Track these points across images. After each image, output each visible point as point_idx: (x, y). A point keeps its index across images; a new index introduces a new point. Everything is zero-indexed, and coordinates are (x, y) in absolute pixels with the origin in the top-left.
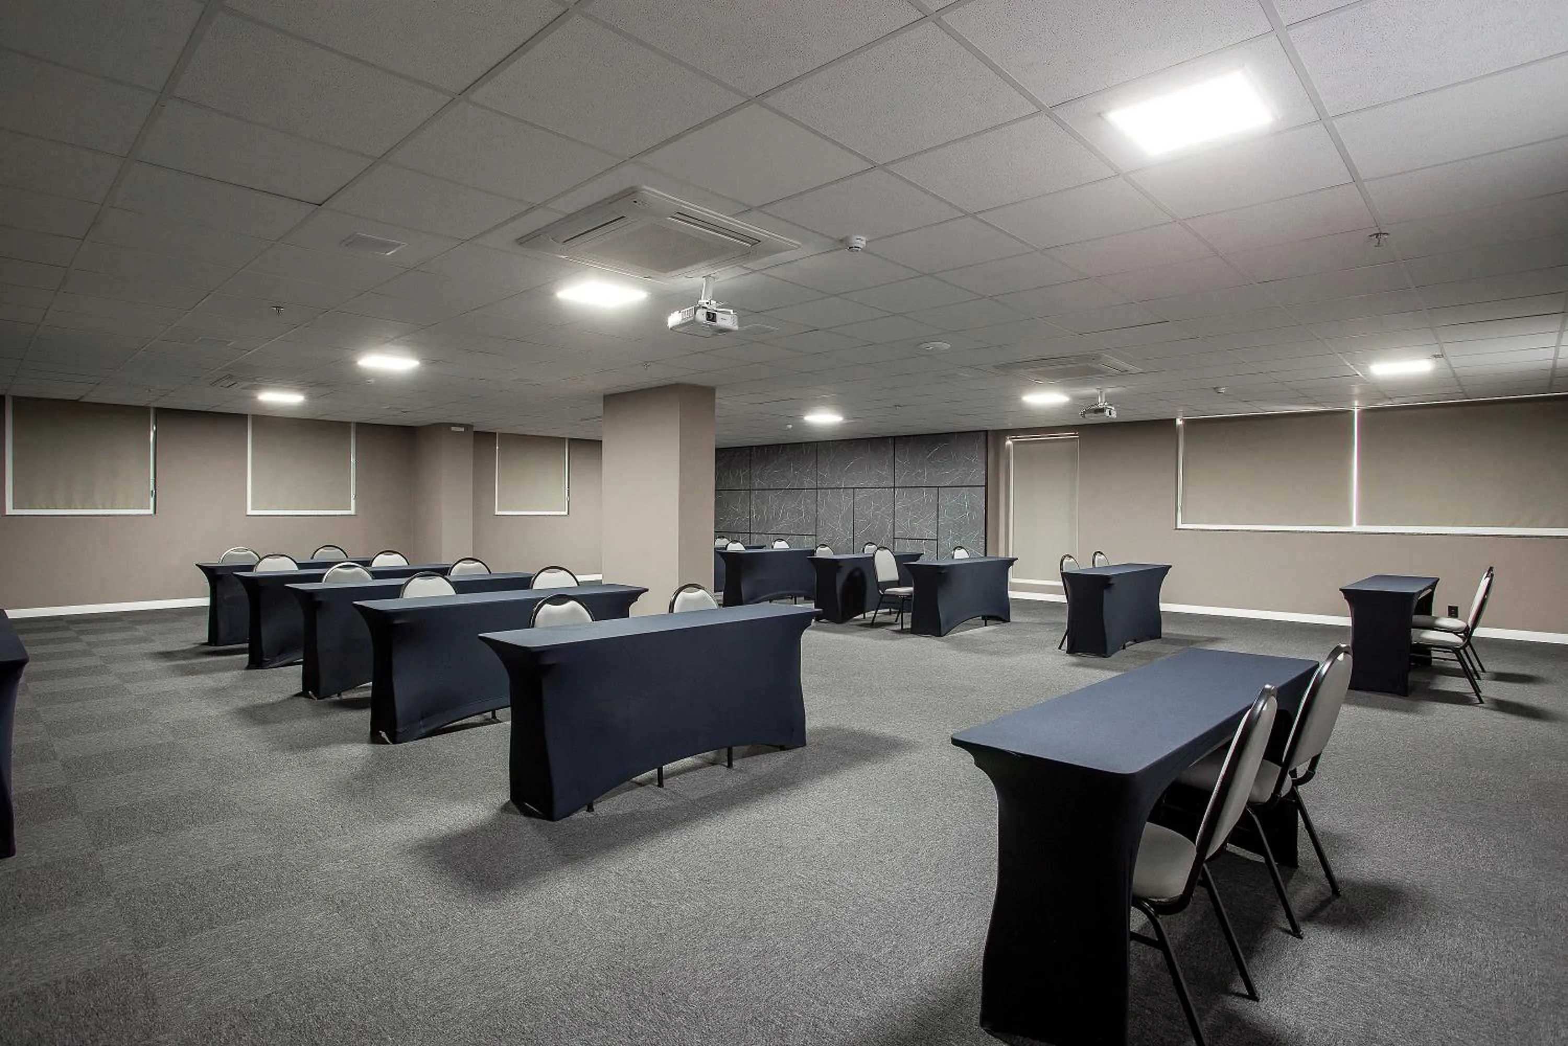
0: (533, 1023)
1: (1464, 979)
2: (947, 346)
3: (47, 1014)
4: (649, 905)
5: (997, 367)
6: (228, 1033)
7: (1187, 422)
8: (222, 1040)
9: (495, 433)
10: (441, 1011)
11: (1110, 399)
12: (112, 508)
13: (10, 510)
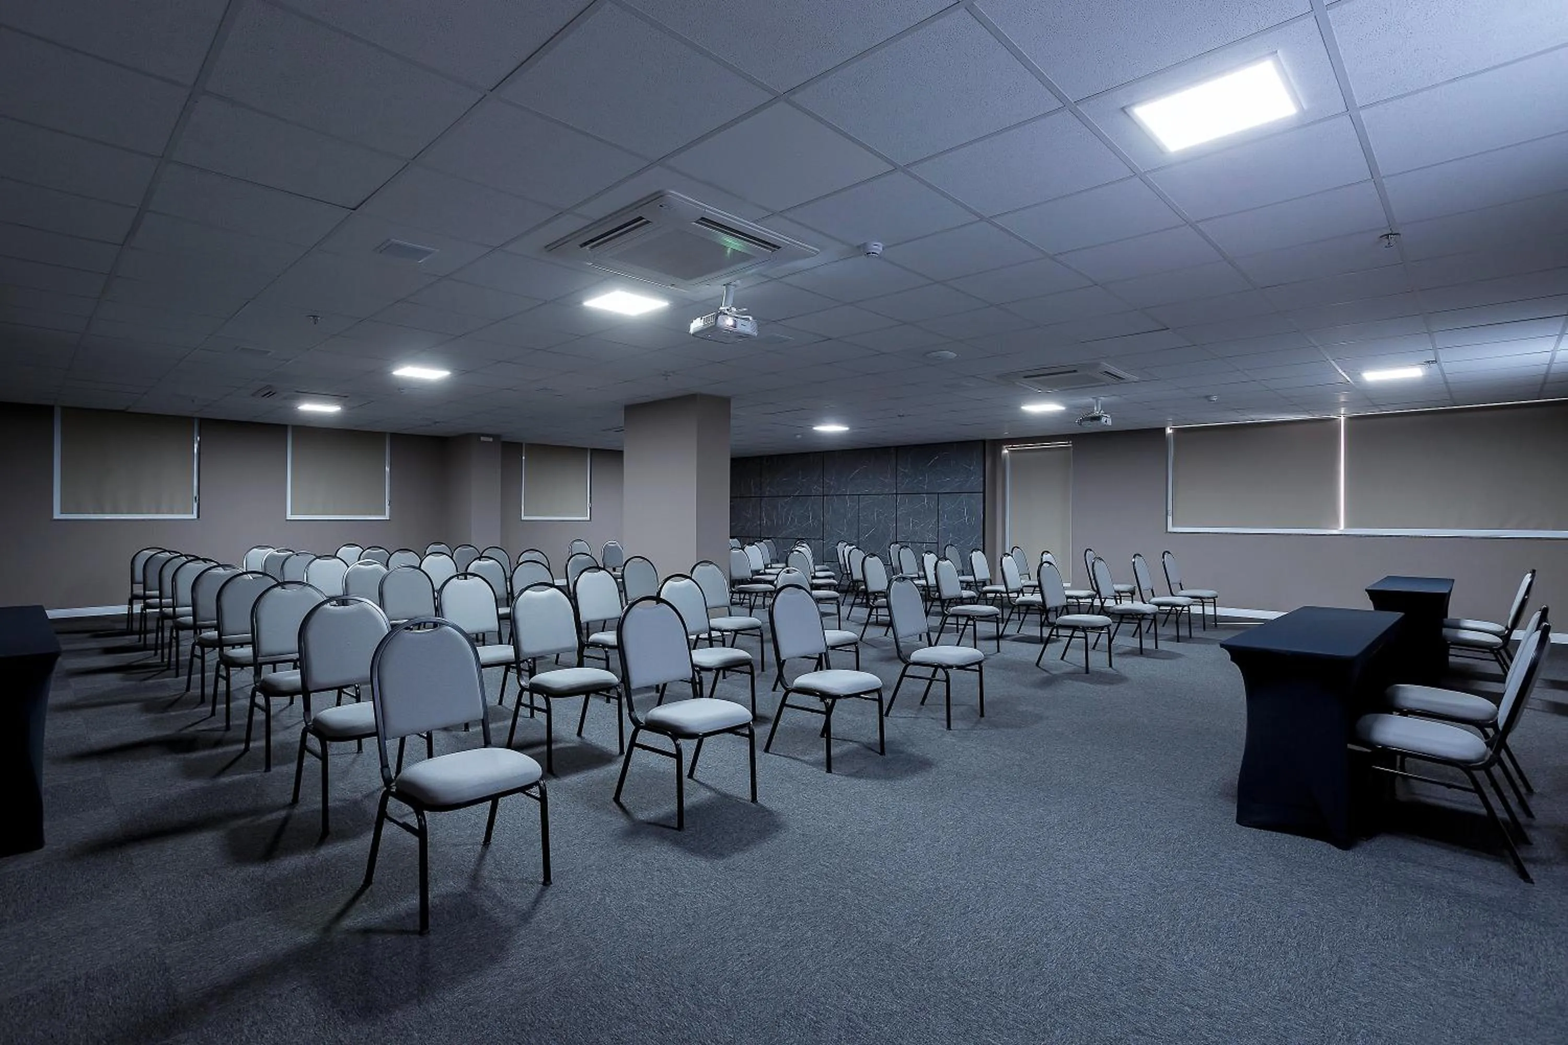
0: (563, 1017)
1: (1518, 982)
2: (953, 355)
3: (63, 1013)
4: (676, 894)
5: (998, 377)
6: (250, 1031)
7: (1177, 431)
8: (244, 1038)
9: (521, 444)
10: (469, 1005)
11: (1106, 408)
12: (157, 513)
13: (57, 515)
